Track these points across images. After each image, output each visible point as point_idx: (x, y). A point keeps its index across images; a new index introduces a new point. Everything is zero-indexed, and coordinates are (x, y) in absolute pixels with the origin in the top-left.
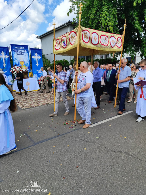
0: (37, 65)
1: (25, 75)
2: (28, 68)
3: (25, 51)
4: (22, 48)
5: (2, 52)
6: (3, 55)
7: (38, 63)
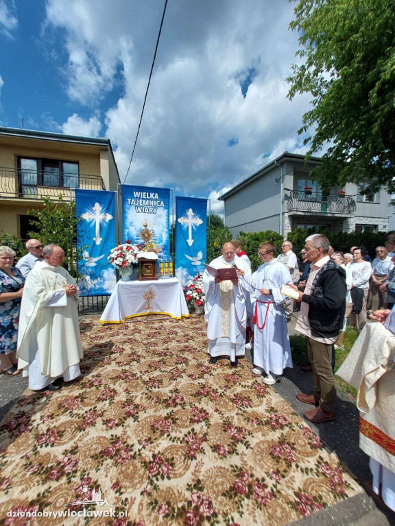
0: (190, 242)
1: (148, 271)
2: (163, 249)
3: (159, 204)
4: (152, 195)
5: (97, 205)
6: (98, 212)
7: (193, 238)
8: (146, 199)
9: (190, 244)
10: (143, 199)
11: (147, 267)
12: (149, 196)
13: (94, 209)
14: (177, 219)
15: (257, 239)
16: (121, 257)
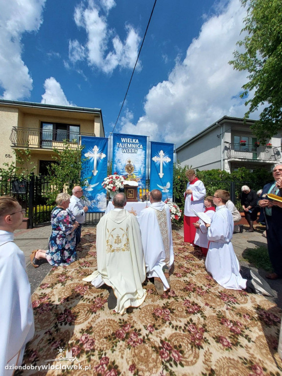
0: (161, 175)
1: (130, 194)
2: (142, 180)
3: (139, 146)
4: (134, 141)
5: (96, 147)
6: (96, 152)
7: (163, 173)
8: (130, 143)
9: (161, 177)
10: (128, 143)
11: (130, 192)
12: (132, 141)
13: (93, 150)
14: (151, 157)
15: (210, 175)
16: (112, 183)
